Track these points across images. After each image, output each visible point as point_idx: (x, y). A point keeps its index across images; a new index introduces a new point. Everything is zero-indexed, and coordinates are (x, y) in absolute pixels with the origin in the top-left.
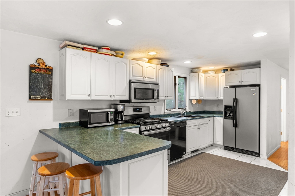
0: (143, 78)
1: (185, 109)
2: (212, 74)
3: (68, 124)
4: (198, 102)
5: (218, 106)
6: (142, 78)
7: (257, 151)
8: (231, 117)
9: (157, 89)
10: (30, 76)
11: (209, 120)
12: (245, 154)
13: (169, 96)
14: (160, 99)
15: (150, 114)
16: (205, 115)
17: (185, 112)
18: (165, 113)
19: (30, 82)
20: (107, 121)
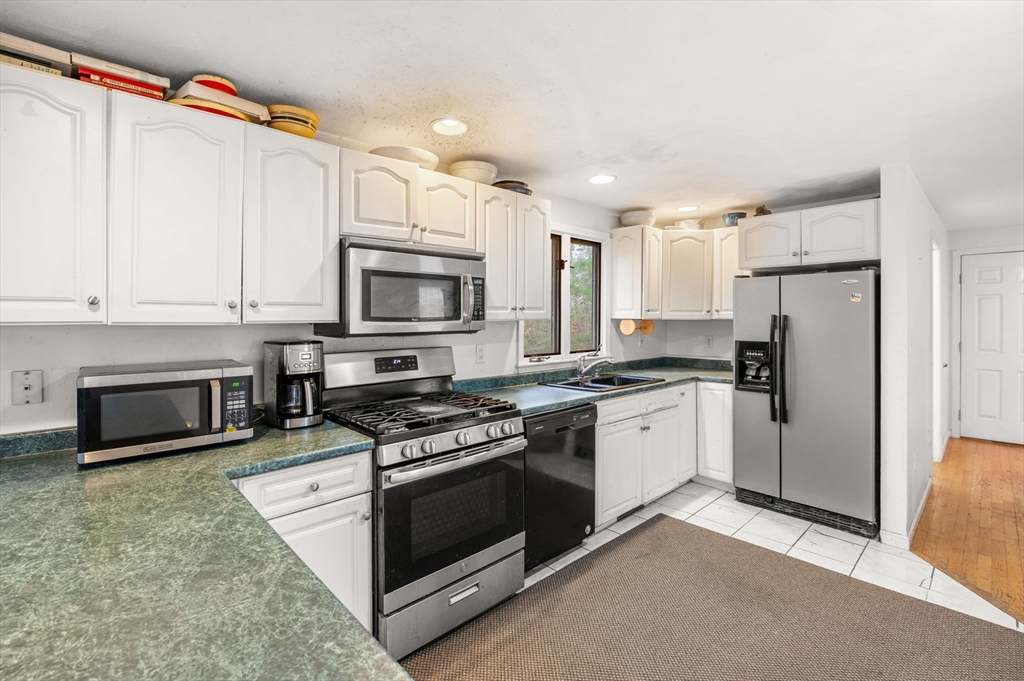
0: (409, 230)
1: (595, 355)
2: (688, 229)
4: (641, 328)
5: (709, 340)
6: (405, 229)
7: (870, 518)
8: (764, 384)
9: (473, 279)
11: (683, 394)
12: (817, 522)
13: (530, 308)
14: (487, 317)
16: (669, 376)
17: (593, 364)
18: (521, 371)
20: (206, 427)
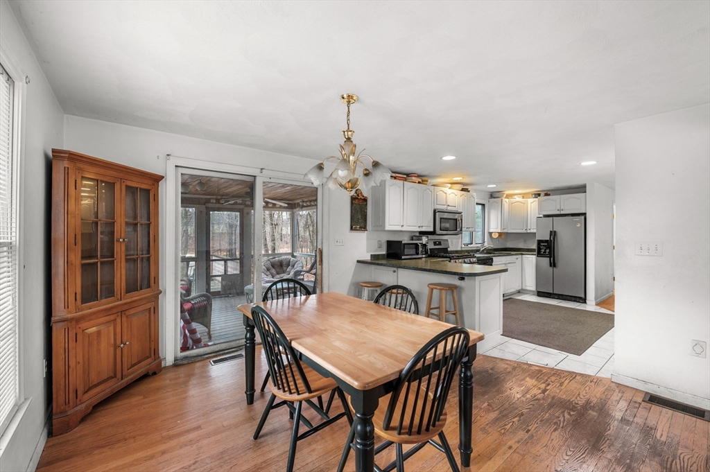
0: (446, 206)
1: (484, 245)
2: (518, 199)
3: (378, 255)
4: (500, 236)
5: (526, 241)
7: (583, 296)
8: (548, 254)
9: (460, 219)
10: (352, 207)
11: (517, 258)
12: (566, 300)
13: (471, 228)
14: (462, 230)
15: (449, 249)
17: (485, 248)
18: (463, 249)
19: (351, 212)
